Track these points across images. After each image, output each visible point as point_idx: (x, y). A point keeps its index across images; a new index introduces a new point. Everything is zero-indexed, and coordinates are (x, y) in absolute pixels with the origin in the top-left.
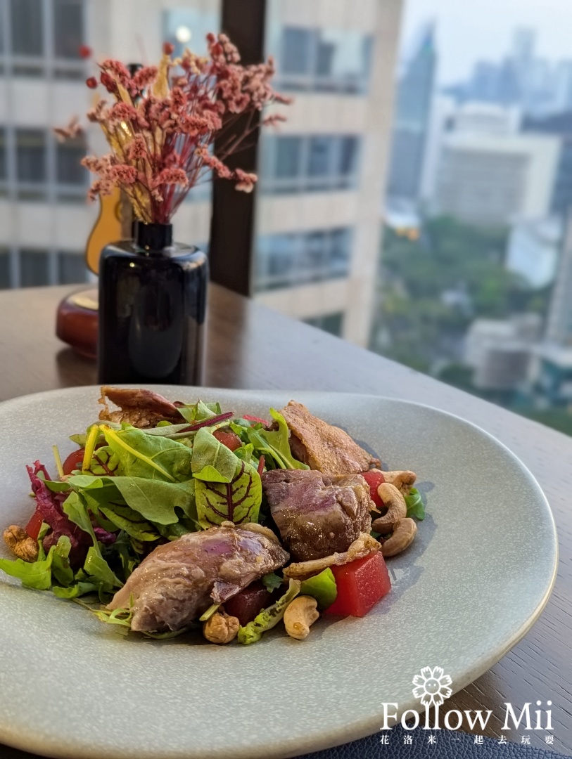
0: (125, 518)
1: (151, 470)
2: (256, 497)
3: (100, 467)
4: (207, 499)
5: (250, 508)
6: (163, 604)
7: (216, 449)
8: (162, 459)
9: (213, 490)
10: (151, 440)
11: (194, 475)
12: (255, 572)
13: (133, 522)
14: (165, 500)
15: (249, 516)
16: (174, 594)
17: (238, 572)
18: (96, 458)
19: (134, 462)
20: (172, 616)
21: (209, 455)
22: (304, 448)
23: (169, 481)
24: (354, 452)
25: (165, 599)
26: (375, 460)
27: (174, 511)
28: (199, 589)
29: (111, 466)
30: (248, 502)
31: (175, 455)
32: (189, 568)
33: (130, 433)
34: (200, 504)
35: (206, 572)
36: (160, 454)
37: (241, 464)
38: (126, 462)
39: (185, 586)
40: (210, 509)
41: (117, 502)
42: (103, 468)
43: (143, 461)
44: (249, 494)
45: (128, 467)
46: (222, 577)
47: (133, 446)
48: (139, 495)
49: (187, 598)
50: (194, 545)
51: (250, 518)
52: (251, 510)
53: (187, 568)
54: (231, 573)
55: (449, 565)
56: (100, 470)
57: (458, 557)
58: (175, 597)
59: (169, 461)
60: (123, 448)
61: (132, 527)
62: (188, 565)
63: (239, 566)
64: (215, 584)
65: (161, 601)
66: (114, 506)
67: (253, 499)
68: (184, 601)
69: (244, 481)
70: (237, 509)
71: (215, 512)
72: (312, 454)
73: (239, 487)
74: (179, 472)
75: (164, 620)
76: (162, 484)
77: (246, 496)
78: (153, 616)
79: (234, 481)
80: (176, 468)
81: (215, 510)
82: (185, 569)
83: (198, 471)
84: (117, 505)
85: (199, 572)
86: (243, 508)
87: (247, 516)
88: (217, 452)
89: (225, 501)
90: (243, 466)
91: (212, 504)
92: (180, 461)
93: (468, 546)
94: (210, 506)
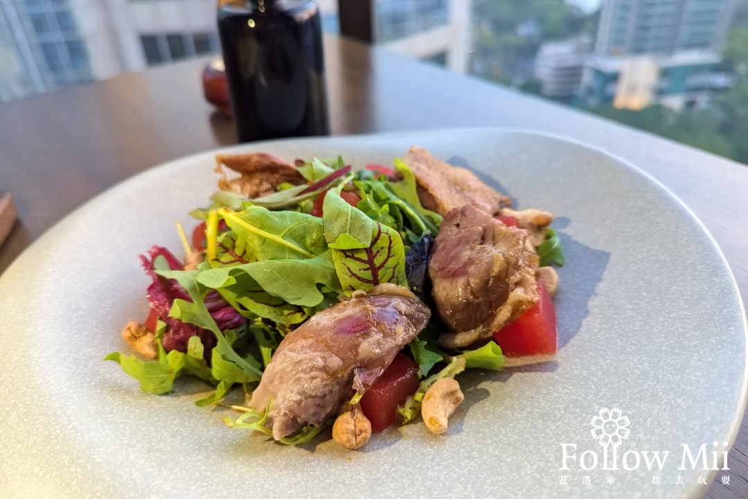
0: (266, 304)
1: (283, 248)
2: (399, 256)
3: (227, 254)
4: (348, 268)
5: (394, 268)
6: (303, 404)
7: (348, 214)
8: (291, 235)
9: (352, 257)
10: (276, 216)
11: (329, 245)
12: (396, 346)
13: (275, 306)
14: (305, 279)
15: (396, 275)
16: (313, 391)
17: (377, 351)
18: (221, 245)
19: (263, 243)
20: (314, 415)
21: (341, 221)
22: (432, 197)
23: (305, 257)
24: (483, 192)
25: (304, 400)
26: (504, 198)
27: (316, 288)
28: (339, 380)
29: (238, 252)
30: (391, 262)
31: (305, 228)
32: (324, 358)
33: (252, 213)
34: (342, 275)
35: (343, 360)
36: (289, 230)
37: (377, 225)
38: (255, 244)
39: (323, 380)
40: (353, 278)
41: (253, 289)
42: (231, 254)
43: (273, 241)
44: (391, 255)
45: (258, 249)
46: (362, 361)
47: (258, 226)
48: (276, 280)
49: (327, 393)
50: (326, 328)
51: (397, 277)
52: (396, 270)
53: (322, 358)
54: (371, 355)
55: (604, 326)
56: (227, 257)
57: (614, 316)
58: (314, 394)
59: (300, 235)
60: (248, 230)
61: (275, 312)
62: (322, 354)
63: (378, 344)
64: (356, 371)
65: (299, 403)
66: (252, 294)
67: (396, 258)
68: (325, 396)
69: (383, 242)
70: (380, 273)
71: (360, 280)
72: (441, 203)
73: (379, 249)
74: (313, 245)
75: (307, 420)
76: (298, 263)
77: (389, 257)
78: (294, 419)
79: (373, 244)
80: (309, 241)
81: (359, 278)
82: (319, 359)
83: (333, 241)
84: (255, 292)
85: (335, 362)
86: (387, 269)
87: (393, 277)
88: (349, 216)
89: (367, 266)
90: (379, 227)
91: (354, 272)
92: (311, 234)
93: (625, 302)
94: (354, 275)
